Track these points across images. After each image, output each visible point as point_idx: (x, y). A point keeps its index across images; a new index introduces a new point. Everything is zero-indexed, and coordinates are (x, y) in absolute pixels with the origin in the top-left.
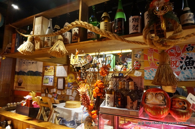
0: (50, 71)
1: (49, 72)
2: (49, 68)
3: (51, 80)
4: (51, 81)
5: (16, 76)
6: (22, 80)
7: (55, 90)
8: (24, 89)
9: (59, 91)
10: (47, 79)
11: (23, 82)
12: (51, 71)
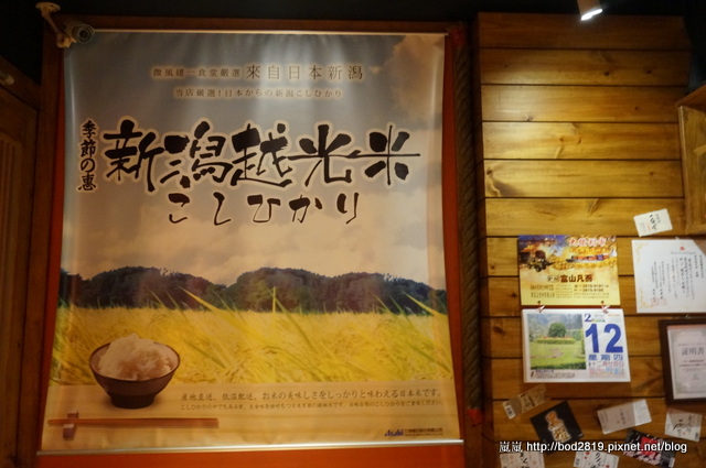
0: (571, 272)
1: (564, 279)
2: (565, 253)
3: (605, 338)
4: (611, 348)
5: (67, 317)
6: (165, 354)
7: (640, 413)
8: (197, 432)
9: (685, 416)
10: (557, 332)
11: (181, 372)
12: (583, 272)
